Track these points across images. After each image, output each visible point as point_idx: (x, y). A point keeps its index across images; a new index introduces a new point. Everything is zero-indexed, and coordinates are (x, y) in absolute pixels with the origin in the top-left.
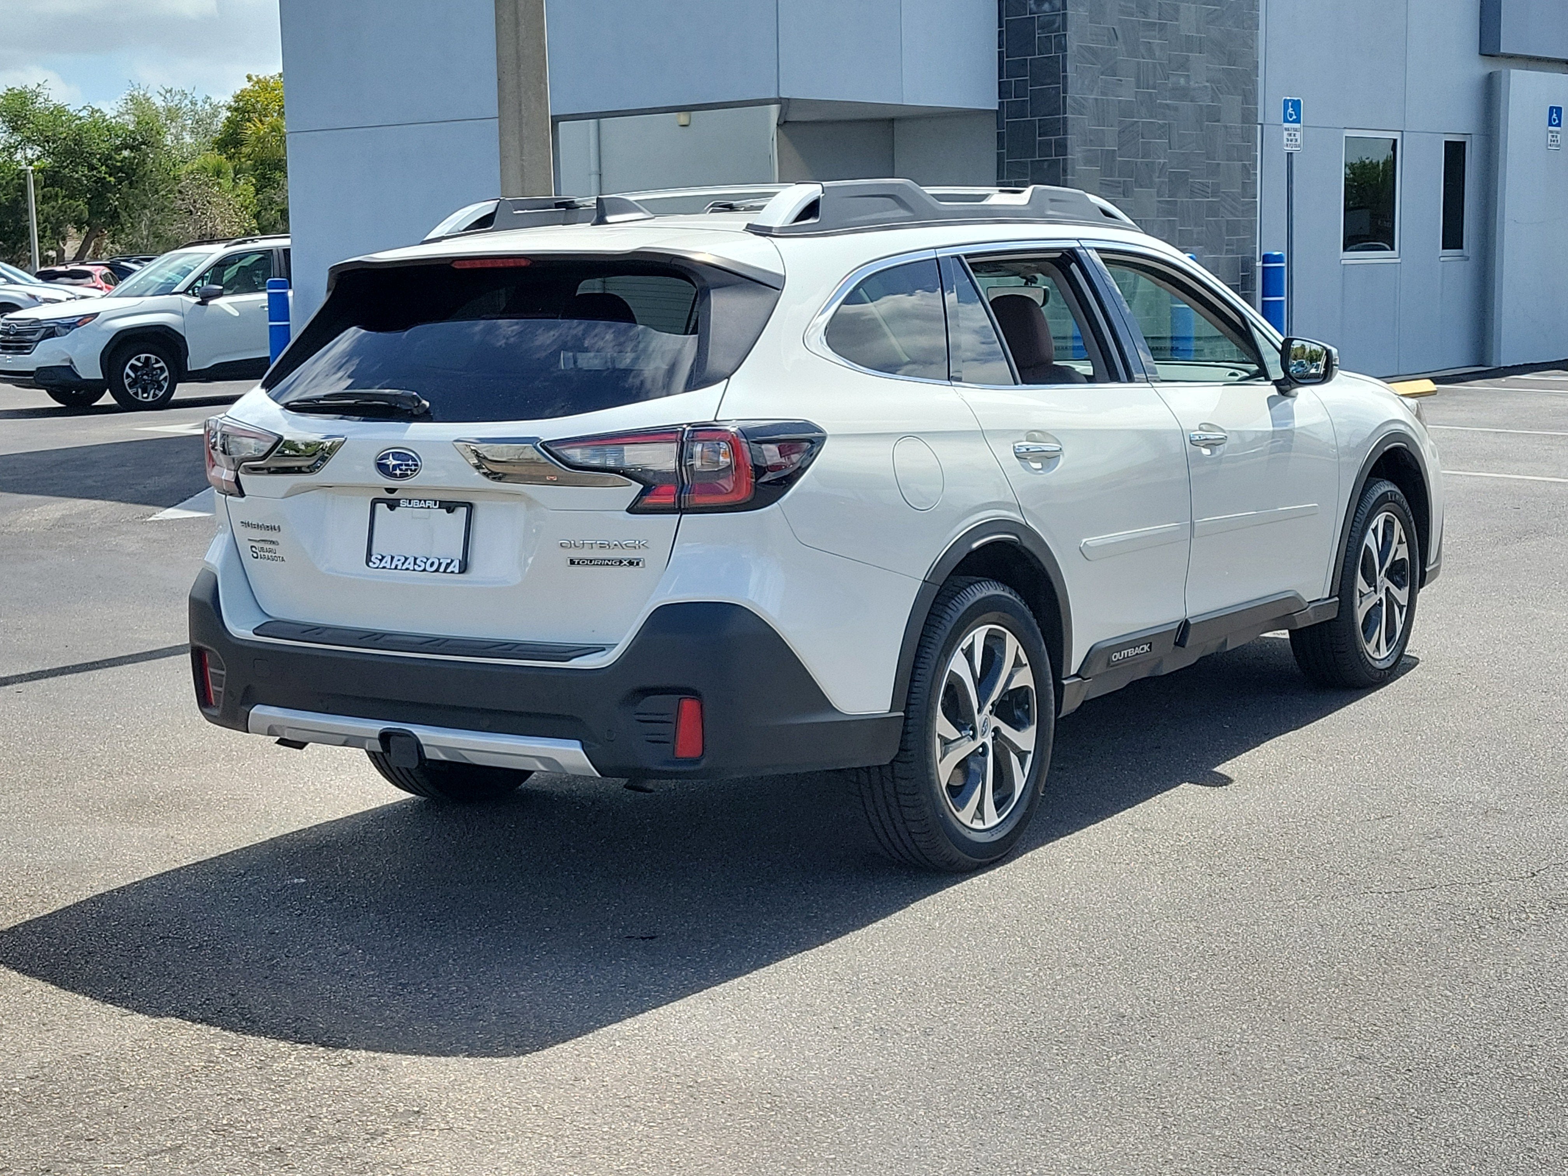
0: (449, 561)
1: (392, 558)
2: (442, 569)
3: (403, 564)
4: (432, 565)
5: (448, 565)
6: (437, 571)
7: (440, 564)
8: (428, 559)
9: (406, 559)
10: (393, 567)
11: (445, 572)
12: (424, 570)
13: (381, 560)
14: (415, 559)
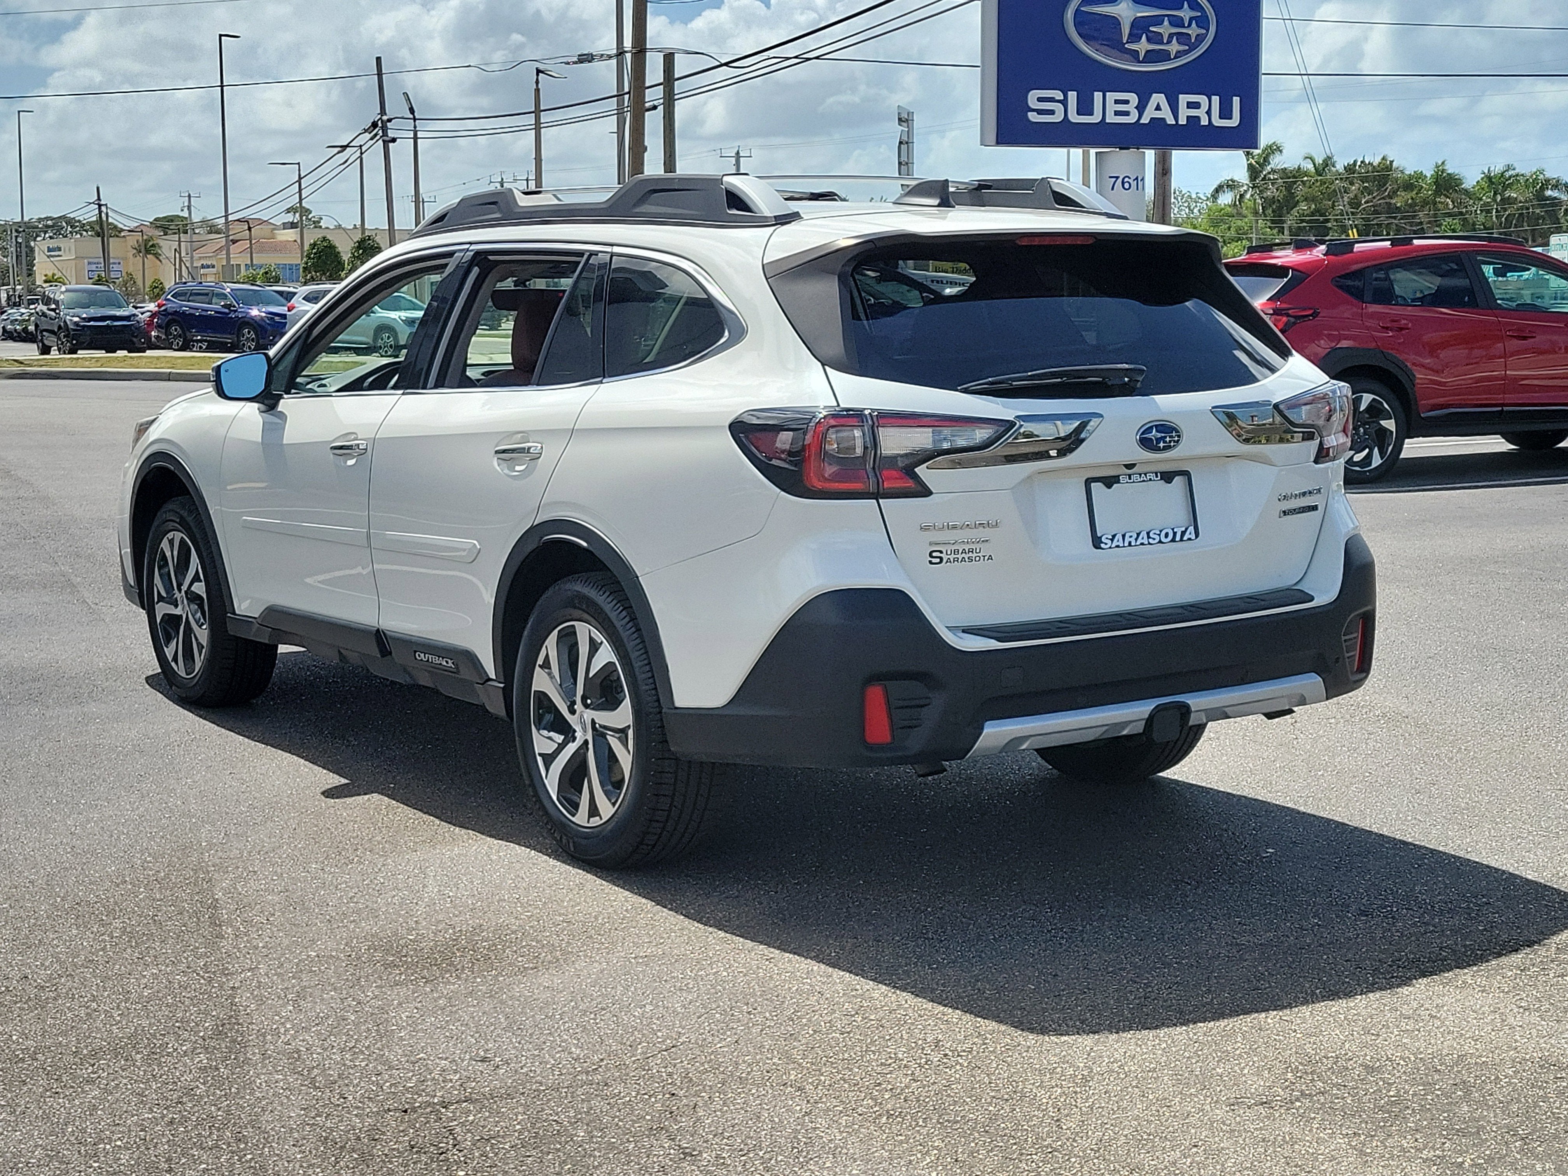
0: (1183, 529)
1: (1124, 536)
2: (1178, 538)
3: (1136, 540)
4: (1167, 535)
5: (1183, 533)
6: (1173, 540)
7: (1175, 534)
8: (1161, 531)
9: (1138, 535)
10: (1126, 544)
11: (1181, 540)
12: (1160, 542)
13: (1112, 540)
14: (1148, 533)
